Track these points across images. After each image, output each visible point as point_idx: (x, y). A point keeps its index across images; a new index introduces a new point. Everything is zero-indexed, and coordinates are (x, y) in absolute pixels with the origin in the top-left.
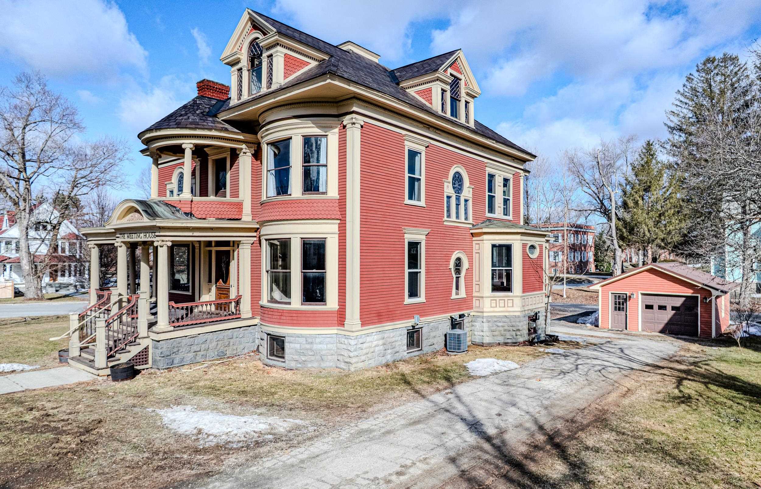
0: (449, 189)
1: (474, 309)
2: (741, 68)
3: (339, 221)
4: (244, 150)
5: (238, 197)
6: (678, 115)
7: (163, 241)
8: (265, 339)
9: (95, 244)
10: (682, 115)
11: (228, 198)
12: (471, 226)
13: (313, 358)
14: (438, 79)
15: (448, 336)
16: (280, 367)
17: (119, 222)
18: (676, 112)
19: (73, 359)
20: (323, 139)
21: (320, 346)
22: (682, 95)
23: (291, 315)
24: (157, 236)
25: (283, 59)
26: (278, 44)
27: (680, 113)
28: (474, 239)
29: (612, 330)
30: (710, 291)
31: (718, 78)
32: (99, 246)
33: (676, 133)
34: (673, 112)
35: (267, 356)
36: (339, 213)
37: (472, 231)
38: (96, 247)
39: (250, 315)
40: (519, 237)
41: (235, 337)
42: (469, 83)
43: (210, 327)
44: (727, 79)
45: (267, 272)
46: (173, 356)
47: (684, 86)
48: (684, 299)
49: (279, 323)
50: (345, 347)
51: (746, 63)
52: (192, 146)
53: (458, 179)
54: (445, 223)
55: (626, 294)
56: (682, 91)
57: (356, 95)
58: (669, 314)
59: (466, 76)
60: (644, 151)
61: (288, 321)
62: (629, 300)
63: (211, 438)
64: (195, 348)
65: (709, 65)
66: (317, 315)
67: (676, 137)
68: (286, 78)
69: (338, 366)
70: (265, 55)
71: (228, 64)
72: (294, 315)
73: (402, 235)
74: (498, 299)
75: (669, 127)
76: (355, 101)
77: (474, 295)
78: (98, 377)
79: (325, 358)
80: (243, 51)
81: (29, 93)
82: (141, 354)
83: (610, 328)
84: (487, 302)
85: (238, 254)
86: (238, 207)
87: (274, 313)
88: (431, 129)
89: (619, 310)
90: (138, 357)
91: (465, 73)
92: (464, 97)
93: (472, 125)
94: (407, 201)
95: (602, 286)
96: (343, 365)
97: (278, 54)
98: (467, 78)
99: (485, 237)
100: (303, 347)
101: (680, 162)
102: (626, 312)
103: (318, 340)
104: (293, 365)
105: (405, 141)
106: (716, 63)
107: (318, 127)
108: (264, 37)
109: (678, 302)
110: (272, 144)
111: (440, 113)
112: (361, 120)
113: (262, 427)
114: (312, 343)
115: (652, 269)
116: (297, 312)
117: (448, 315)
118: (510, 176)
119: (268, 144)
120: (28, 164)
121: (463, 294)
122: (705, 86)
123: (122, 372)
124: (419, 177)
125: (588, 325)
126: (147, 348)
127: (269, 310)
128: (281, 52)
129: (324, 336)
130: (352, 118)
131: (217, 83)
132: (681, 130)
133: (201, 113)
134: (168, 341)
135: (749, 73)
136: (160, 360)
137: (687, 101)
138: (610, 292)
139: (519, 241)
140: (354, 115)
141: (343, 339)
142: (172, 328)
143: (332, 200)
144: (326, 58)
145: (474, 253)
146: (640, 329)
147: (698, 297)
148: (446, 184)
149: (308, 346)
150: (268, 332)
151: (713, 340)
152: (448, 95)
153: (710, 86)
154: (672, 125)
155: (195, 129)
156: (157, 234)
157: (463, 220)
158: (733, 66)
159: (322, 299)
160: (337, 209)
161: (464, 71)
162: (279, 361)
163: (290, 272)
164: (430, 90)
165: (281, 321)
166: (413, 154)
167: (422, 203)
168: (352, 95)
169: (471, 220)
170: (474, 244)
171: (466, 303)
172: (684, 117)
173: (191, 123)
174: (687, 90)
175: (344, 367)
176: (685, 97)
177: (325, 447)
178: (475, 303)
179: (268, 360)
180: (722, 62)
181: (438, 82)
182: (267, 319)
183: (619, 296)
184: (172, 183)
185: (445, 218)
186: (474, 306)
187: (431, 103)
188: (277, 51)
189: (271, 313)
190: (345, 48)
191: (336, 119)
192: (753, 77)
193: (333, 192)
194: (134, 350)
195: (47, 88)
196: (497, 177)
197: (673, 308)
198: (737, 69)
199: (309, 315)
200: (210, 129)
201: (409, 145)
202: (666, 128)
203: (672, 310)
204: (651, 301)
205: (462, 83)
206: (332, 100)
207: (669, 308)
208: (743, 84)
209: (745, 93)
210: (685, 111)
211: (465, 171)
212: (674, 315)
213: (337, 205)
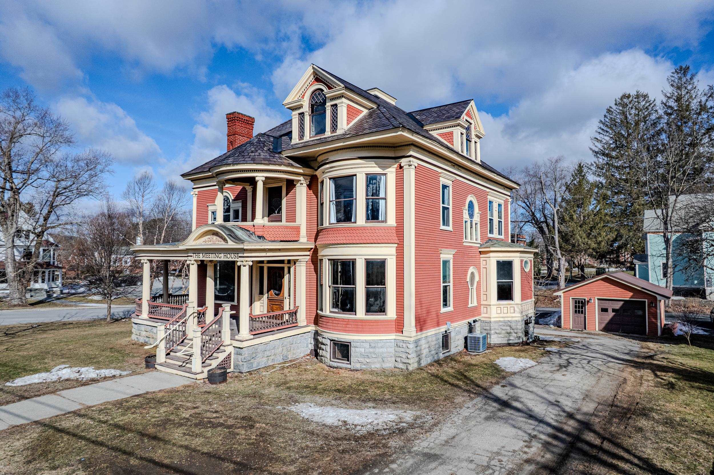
0: (466, 216)
1: (483, 315)
2: (651, 104)
3: (396, 245)
4: (302, 182)
5: (295, 221)
6: (601, 141)
7: (246, 261)
8: (329, 344)
9: (148, 260)
10: (604, 141)
11: (284, 223)
12: (479, 245)
13: (376, 360)
14: (459, 125)
15: (468, 339)
16: (346, 369)
17: (194, 243)
18: (599, 139)
19: (161, 365)
20: (382, 177)
21: (381, 350)
22: (603, 124)
23: (357, 323)
24: (240, 257)
25: (346, 108)
26: (343, 96)
27: (603, 140)
28: (482, 256)
29: (574, 330)
30: (656, 297)
31: (633, 111)
32: (151, 261)
33: (600, 156)
34: (597, 139)
35: (330, 359)
36: (397, 238)
37: (480, 250)
38: (148, 262)
39: (305, 324)
40: (518, 254)
41: (294, 343)
42: (477, 127)
43: (278, 335)
44: (640, 113)
45: (330, 287)
46: (252, 361)
47: (605, 116)
48: (622, 303)
49: (345, 331)
50: (403, 350)
51: (655, 100)
52: (264, 179)
53: (471, 205)
54: (464, 244)
55: (585, 299)
56: (603, 121)
57: (414, 143)
58: (610, 315)
59: (475, 121)
60: (576, 172)
61: (354, 329)
62: (588, 304)
63: (359, 428)
64: (268, 353)
65: (625, 100)
66: (379, 324)
67: (601, 160)
68: (348, 124)
69: (397, 366)
70: (328, 104)
71: (289, 108)
72: (360, 324)
73: (438, 255)
74: (502, 307)
75: (594, 151)
76: (412, 147)
77: (482, 303)
78: (197, 381)
79: (385, 359)
80: (305, 99)
81: (15, 107)
82: (226, 359)
83: (571, 328)
84: (494, 309)
85: (295, 271)
86: (297, 230)
87: (339, 322)
88: (456, 166)
89: (579, 313)
90: (223, 363)
91: (475, 119)
92: (474, 139)
93: (478, 161)
94: (442, 227)
95: (564, 293)
96: (401, 366)
97: (343, 104)
98: (476, 123)
99: (492, 254)
100: (367, 351)
101: (604, 182)
102: (585, 314)
103: (380, 345)
104: (358, 366)
105: (440, 178)
106: (631, 99)
107: (380, 167)
108: (328, 91)
109: (618, 306)
110: (334, 179)
111: (460, 153)
112: (415, 162)
113: (392, 417)
114: (375, 347)
115: (607, 278)
116: (362, 321)
117: (466, 321)
118: (502, 202)
119: (330, 179)
120: (14, 175)
121: (475, 304)
122: (622, 117)
123: (220, 376)
124: (448, 206)
125: (552, 326)
126: (230, 355)
127: (333, 319)
128: (345, 103)
129: (385, 341)
130: (410, 161)
131: (245, 115)
132: (604, 154)
133: (268, 150)
134: (249, 348)
135: (657, 108)
136: (243, 365)
137: (608, 130)
138: (571, 298)
139: (519, 258)
140: (411, 159)
141: (401, 344)
142: (252, 337)
143: (390, 228)
144: (375, 107)
145: (481, 268)
146: (597, 329)
147: (645, 301)
148: (464, 211)
149: (371, 350)
150: (331, 338)
151: (658, 337)
152: (465, 136)
153: (626, 118)
154: (597, 150)
155: (268, 164)
156: (240, 255)
157: (475, 241)
158: (644, 102)
159: (382, 310)
160: (395, 235)
161: (474, 117)
162: (344, 363)
163: (355, 288)
164: (451, 133)
165: (347, 329)
166: (445, 187)
167: (450, 228)
168: (410, 143)
169: (479, 241)
170: (481, 261)
171: (476, 310)
172: (606, 143)
173: (264, 159)
174: (607, 120)
175: (402, 367)
176: (607, 126)
177: (452, 431)
178: (483, 309)
179: (331, 363)
180: (635, 98)
181: (459, 127)
182: (331, 327)
183: (579, 301)
184: (215, 205)
185: (464, 240)
186: (482, 312)
187: (453, 145)
188: (342, 102)
189: (337, 322)
190: (373, 93)
191: (394, 161)
192: (661, 112)
193: (392, 221)
194: (222, 356)
195: (34, 104)
196: (494, 202)
197: (614, 310)
198: (648, 104)
199: (372, 324)
200: (280, 165)
201: (443, 181)
202: (591, 152)
203: (613, 312)
204: (606, 305)
205: (473, 126)
206: (391, 145)
207: (610, 310)
208: (653, 117)
209: (654, 124)
210: (607, 138)
211: (476, 199)
212: (614, 316)
213: (395, 231)
